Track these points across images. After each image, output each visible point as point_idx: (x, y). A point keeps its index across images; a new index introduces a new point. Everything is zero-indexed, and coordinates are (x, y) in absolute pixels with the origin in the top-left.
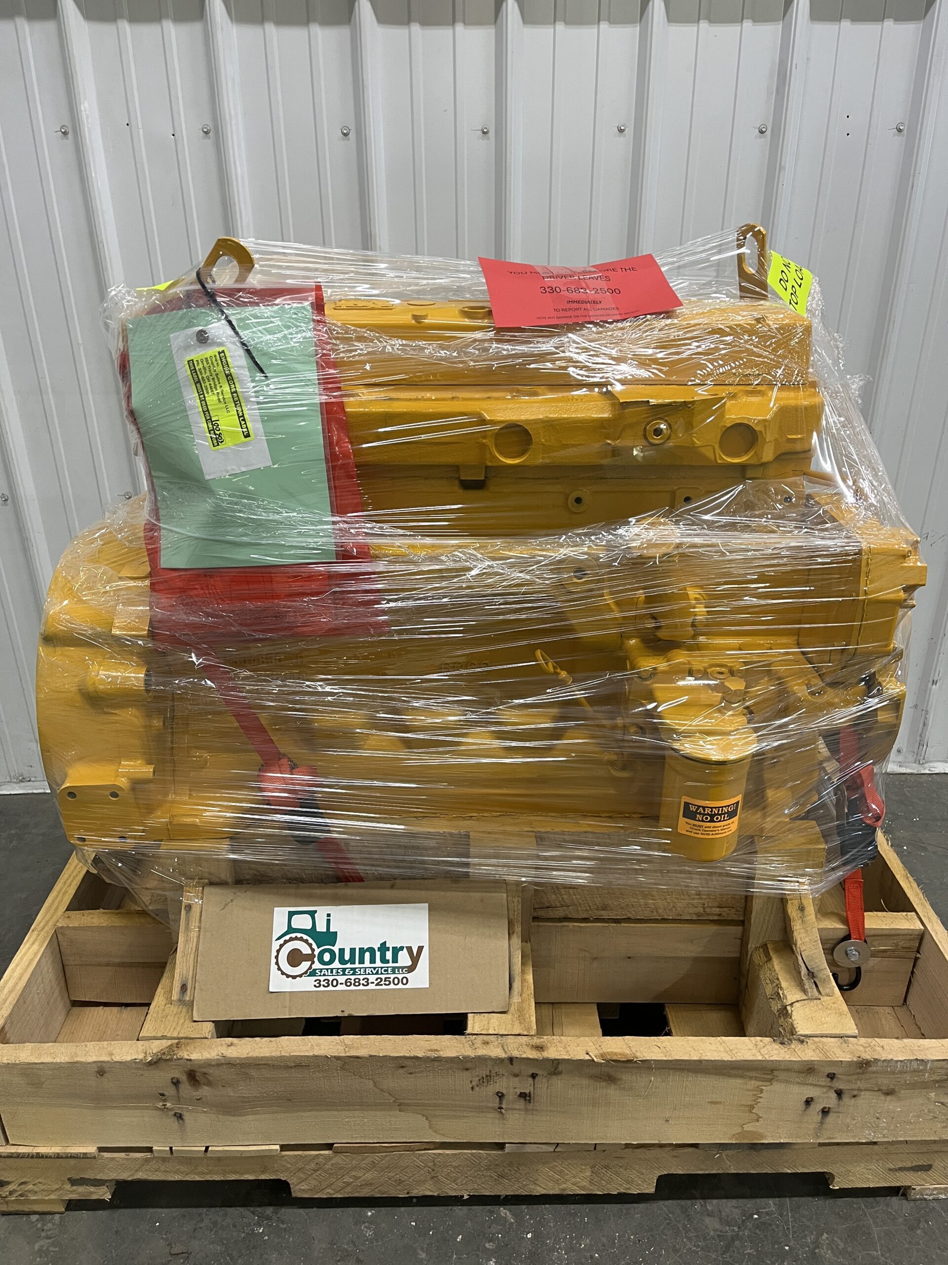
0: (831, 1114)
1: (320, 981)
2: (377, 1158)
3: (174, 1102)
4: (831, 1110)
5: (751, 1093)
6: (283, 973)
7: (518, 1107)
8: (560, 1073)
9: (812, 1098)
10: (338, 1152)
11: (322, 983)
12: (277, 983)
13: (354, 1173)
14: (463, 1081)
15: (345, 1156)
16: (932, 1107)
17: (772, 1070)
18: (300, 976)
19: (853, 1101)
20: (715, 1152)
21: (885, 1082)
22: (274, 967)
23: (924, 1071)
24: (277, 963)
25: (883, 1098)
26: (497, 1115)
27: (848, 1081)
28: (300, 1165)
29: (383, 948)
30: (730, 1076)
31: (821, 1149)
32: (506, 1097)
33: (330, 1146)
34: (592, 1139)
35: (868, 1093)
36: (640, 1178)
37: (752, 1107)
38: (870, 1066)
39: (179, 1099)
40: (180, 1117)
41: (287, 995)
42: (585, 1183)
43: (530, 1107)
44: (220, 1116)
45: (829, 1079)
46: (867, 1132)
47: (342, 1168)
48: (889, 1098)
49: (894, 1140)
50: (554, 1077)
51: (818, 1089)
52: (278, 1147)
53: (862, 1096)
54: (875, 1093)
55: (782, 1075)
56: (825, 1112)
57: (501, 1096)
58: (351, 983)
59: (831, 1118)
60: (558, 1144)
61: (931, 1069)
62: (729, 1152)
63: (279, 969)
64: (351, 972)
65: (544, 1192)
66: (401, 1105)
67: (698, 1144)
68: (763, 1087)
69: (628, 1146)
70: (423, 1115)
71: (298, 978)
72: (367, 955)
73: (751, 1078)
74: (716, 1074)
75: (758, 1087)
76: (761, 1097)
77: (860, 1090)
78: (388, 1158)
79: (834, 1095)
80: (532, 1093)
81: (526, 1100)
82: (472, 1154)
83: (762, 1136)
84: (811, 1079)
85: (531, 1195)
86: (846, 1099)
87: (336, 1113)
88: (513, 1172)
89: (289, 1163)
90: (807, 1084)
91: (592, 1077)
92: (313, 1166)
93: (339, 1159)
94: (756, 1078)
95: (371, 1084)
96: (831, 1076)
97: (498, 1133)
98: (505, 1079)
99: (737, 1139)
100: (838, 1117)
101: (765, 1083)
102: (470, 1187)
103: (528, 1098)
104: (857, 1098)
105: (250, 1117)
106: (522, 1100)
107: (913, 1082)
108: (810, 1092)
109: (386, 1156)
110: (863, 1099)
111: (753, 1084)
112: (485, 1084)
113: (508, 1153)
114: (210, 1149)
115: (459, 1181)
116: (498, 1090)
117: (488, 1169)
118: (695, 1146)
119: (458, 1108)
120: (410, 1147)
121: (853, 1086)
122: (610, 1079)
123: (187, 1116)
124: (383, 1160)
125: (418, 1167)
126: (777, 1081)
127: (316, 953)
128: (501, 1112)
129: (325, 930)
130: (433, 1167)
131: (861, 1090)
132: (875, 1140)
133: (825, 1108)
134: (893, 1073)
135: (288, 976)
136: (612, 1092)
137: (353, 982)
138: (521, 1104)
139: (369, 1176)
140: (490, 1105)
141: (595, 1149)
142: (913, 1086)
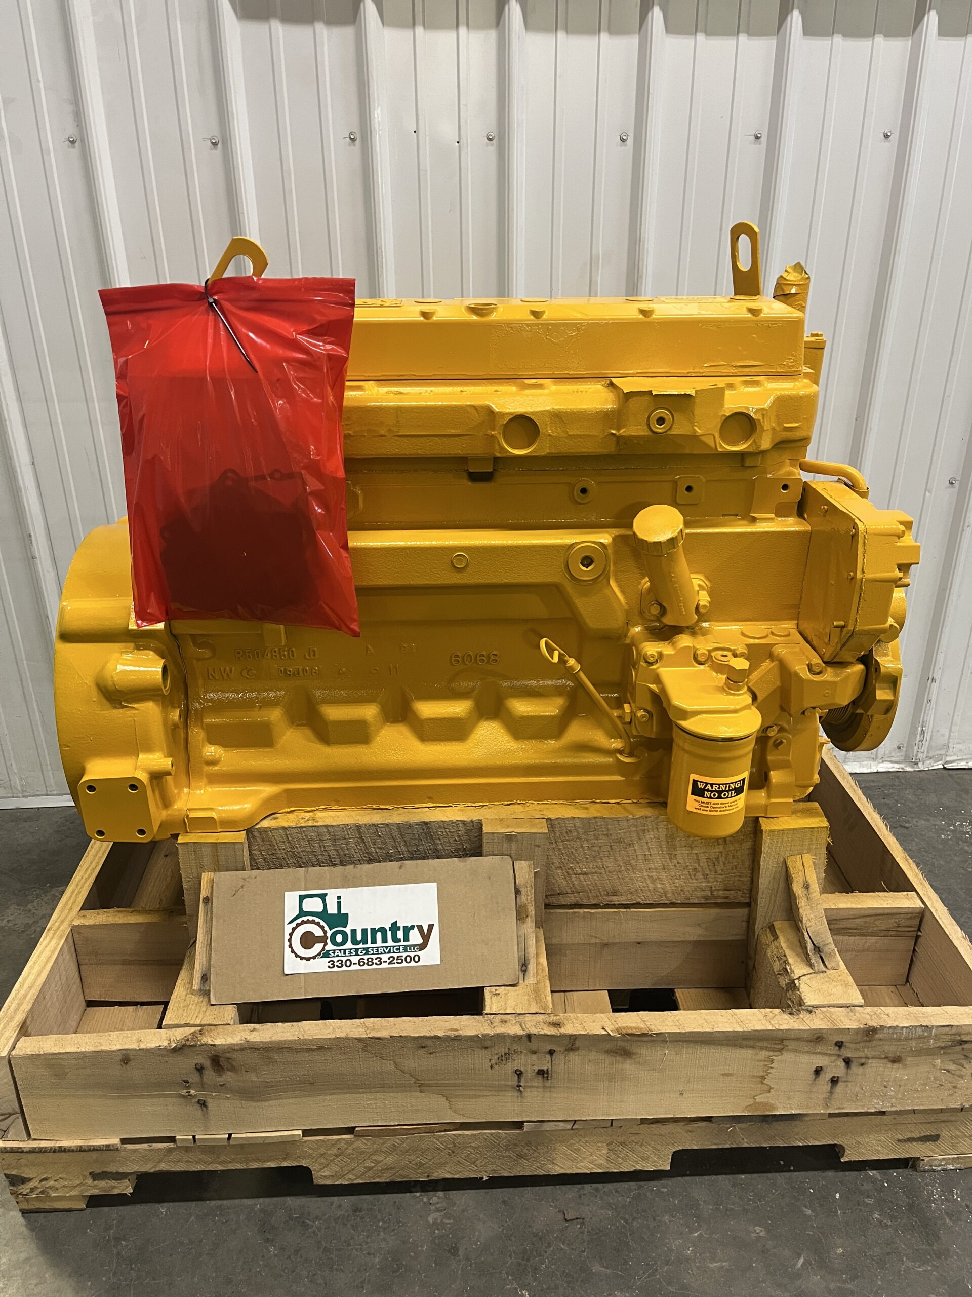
0: (840, 1084)
1: (334, 962)
2: (397, 1141)
3: (198, 1089)
4: (840, 1079)
5: (762, 1063)
6: (297, 956)
7: (536, 1084)
8: (577, 1049)
9: (821, 1067)
10: (360, 1135)
11: (336, 964)
12: (292, 965)
13: (374, 1157)
14: (481, 1059)
15: (367, 1140)
16: (938, 1074)
17: (782, 1040)
18: (314, 958)
19: (861, 1069)
20: (728, 1126)
21: (891, 1049)
22: (287, 950)
23: (929, 1037)
24: (290, 946)
25: (890, 1065)
26: (516, 1094)
27: (856, 1049)
28: (322, 1150)
29: (394, 927)
30: (741, 1047)
31: (831, 1120)
32: (524, 1075)
33: (350, 1130)
34: (609, 1115)
35: (874, 1061)
36: (655, 1154)
37: (763, 1078)
38: (876, 1033)
39: (202, 1086)
40: (203, 1104)
41: (303, 977)
42: (602, 1161)
43: (548, 1084)
44: (243, 1102)
45: (837, 1048)
46: (875, 1101)
47: (363, 1152)
48: (896, 1066)
49: (902, 1109)
50: (571, 1053)
51: (827, 1058)
52: (300, 1132)
53: (870, 1065)
54: (882, 1061)
55: (792, 1045)
56: (834, 1081)
57: (519, 1074)
58: (364, 962)
59: (840, 1087)
60: (575, 1121)
61: (935, 1035)
62: (743, 1125)
63: (293, 951)
64: (364, 952)
65: (562, 1171)
66: (422, 1086)
67: (711, 1117)
68: (774, 1058)
69: (643, 1121)
70: (443, 1096)
71: (312, 960)
72: (379, 935)
73: (762, 1048)
74: (728, 1045)
75: (769, 1058)
76: (772, 1068)
77: (867, 1058)
78: (409, 1141)
79: (843, 1064)
80: (550, 1070)
81: (543, 1077)
82: (491, 1134)
83: (773, 1108)
84: (820, 1048)
85: (549, 1175)
86: (854, 1068)
87: (358, 1095)
88: (532, 1151)
89: (311, 1149)
90: (816, 1053)
91: (607, 1052)
92: (334, 1151)
93: (360, 1144)
94: (767, 1048)
95: (391, 1066)
96: (840, 1044)
97: (517, 1112)
98: (523, 1057)
99: (749, 1111)
100: (847, 1086)
101: (776, 1054)
102: (490, 1168)
103: (546, 1075)
104: (865, 1066)
105: (272, 1103)
106: (540, 1077)
107: (919, 1048)
108: (819, 1061)
109: (407, 1138)
110: (871, 1067)
111: (764, 1054)
112: (504, 1062)
113: (527, 1132)
114: (233, 1136)
115: (478, 1162)
116: (516, 1068)
117: (507, 1150)
118: (709, 1119)
119: (477, 1088)
120: (431, 1128)
121: (862, 1054)
122: (626, 1054)
123: (211, 1103)
124: (403, 1143)
125: (439, 1149)
126: (787, 1050)
127: (329, 934)
128: (519, 1090)
129: (336, 912)
130: (453, 1149)
131: (869, 1058)
132: (884, 1110)
133: (834, 1077)
134: (899, 1040)
135: (302, 958)
136: (628, 1066)
137: (366, 961)
138: (538, 1081)
139: (390, 1160)
140: (510, 1083)
141: (611, 1125)
142: (919, 1053)
